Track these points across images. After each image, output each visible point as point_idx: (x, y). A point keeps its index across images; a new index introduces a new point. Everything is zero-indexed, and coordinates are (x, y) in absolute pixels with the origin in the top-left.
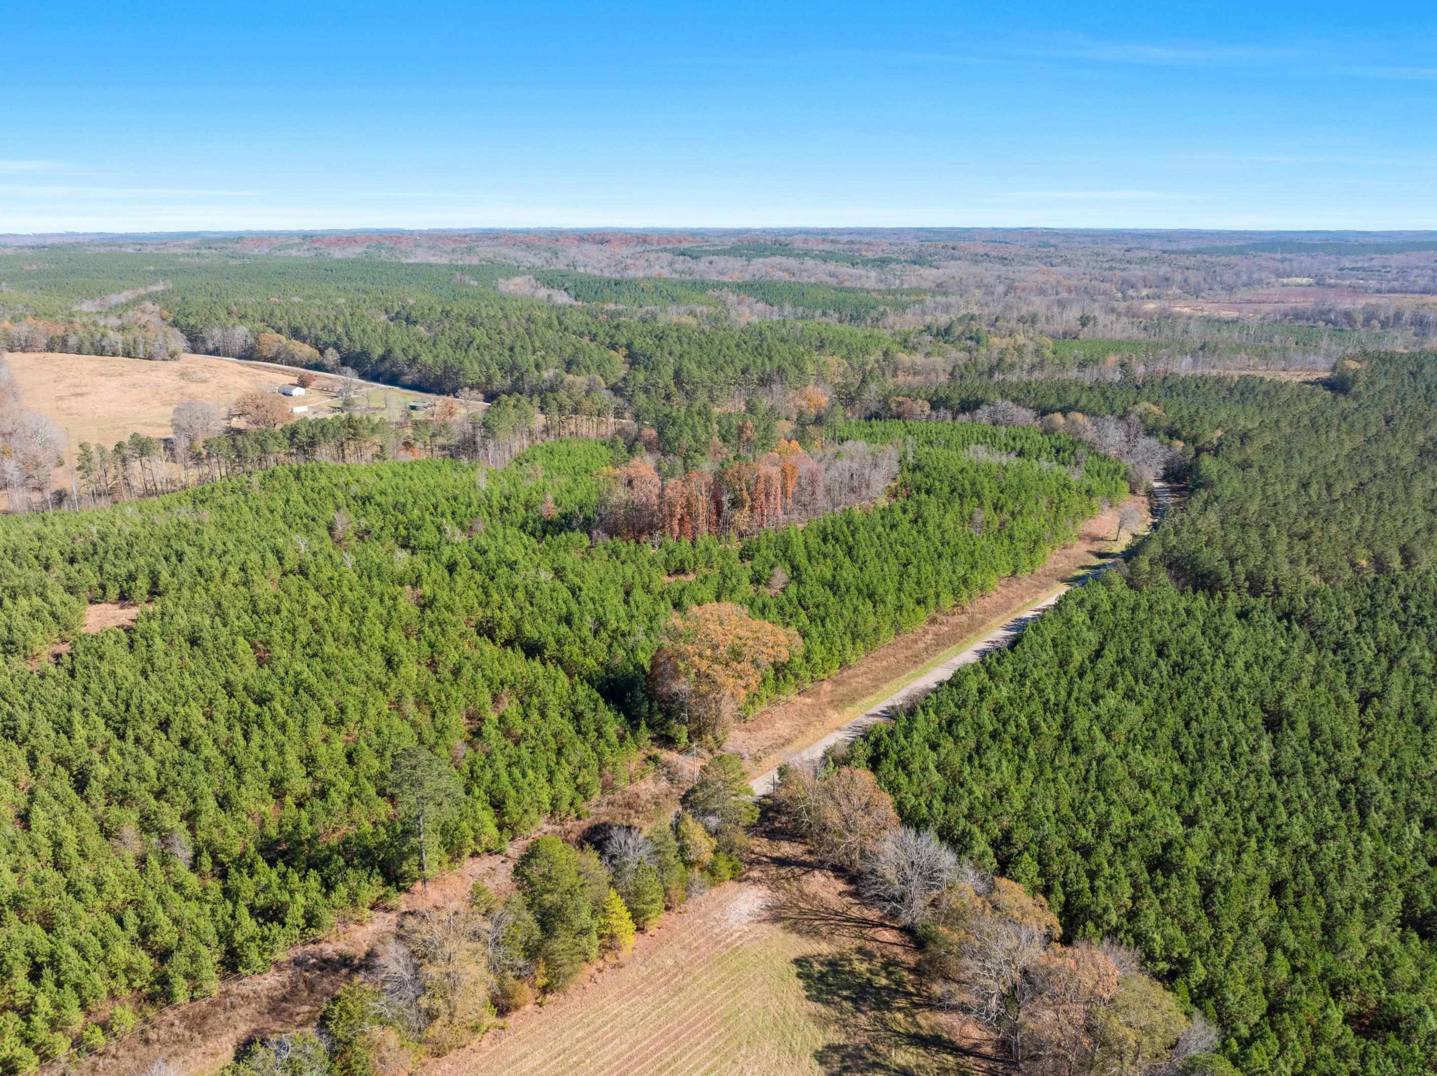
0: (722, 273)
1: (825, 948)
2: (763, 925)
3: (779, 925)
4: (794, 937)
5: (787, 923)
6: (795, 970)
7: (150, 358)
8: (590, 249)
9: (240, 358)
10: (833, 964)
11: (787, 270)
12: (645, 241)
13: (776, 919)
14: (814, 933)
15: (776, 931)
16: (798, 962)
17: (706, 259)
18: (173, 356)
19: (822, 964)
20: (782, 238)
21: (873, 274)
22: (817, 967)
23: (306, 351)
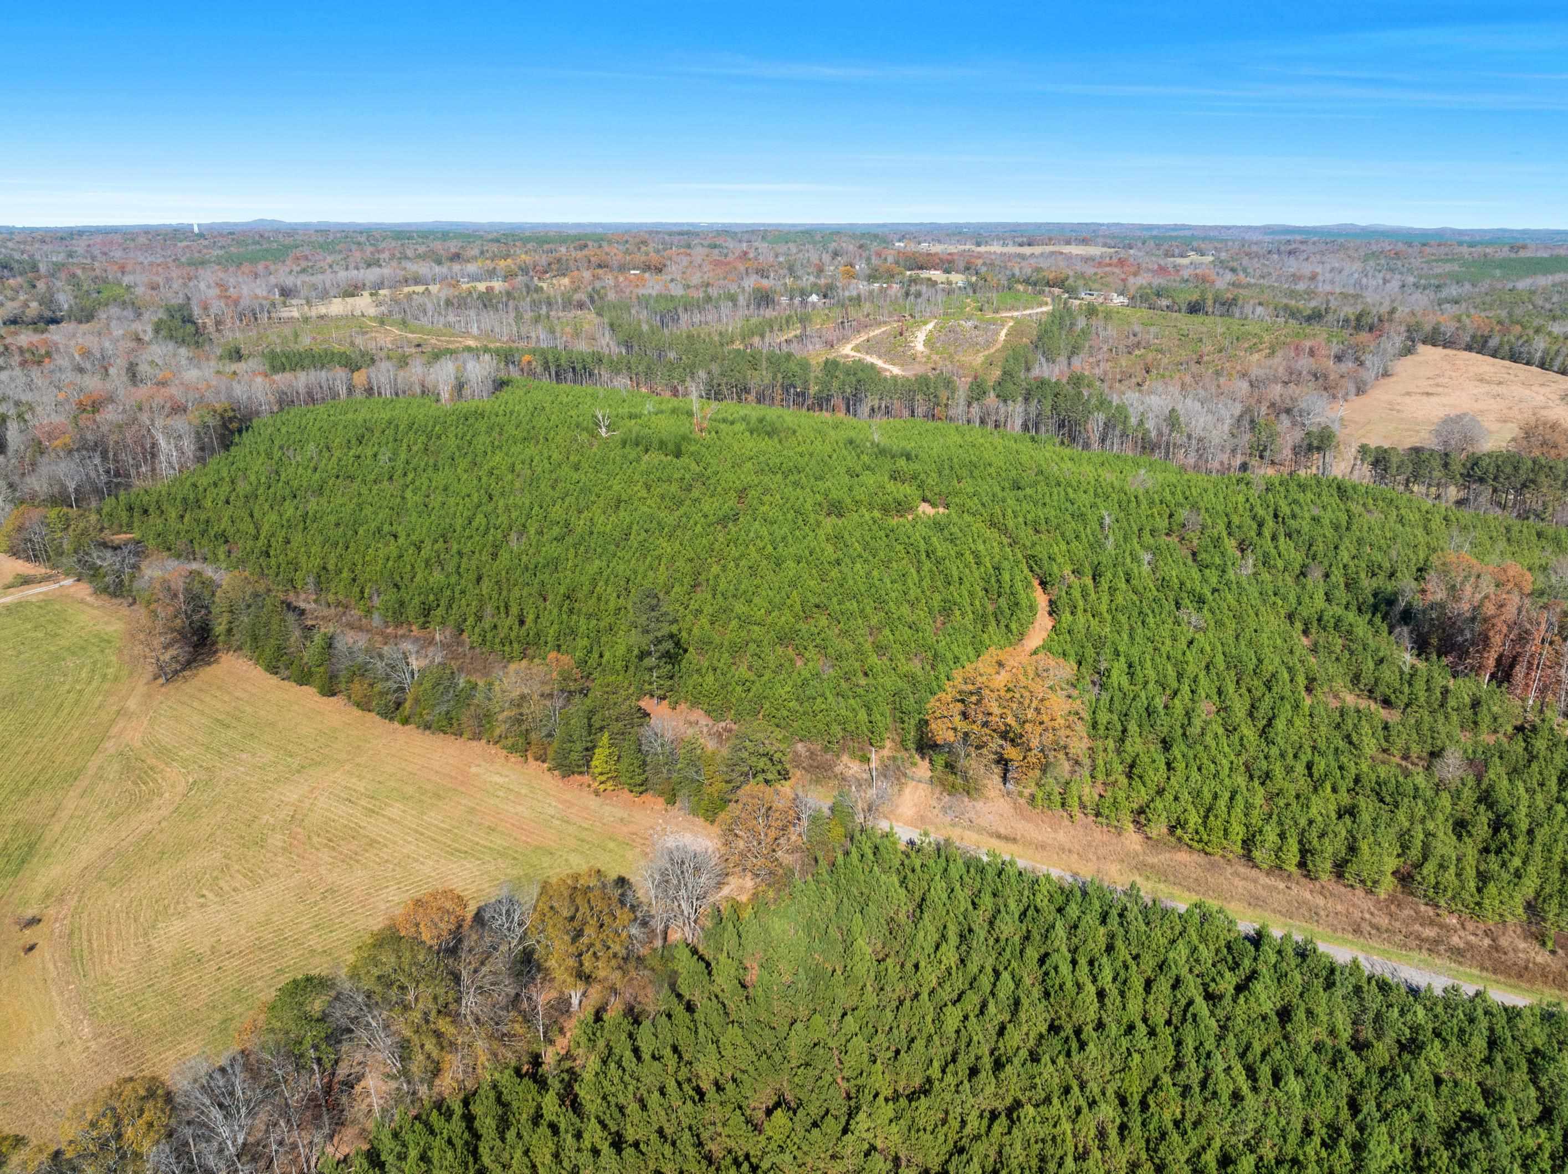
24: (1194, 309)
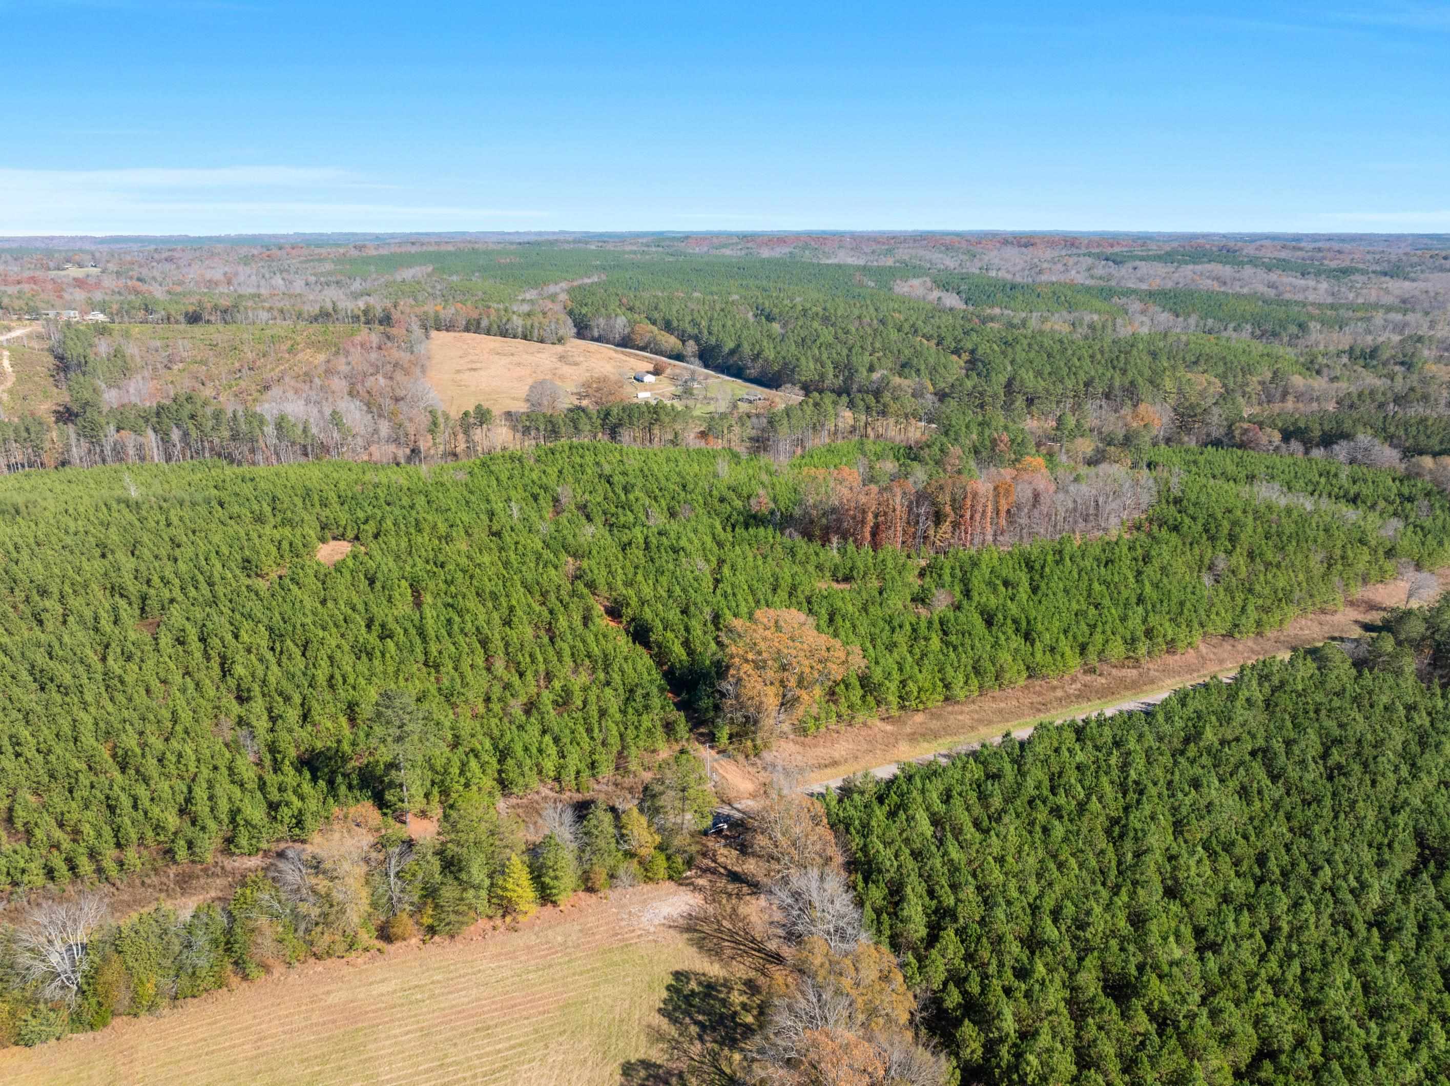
0: (1141, 280)
1: (714, 970)
2: (671, 931)
3: (686, 936)
4: (693, 951)
5: (696, 935)
6: (670, 980)
7: (542, 341)
8: (1011, 252)
9: (618, 345)
10: (710, 988)
11: (1217, 279)
12: (1072, 245)
13: (689, 929)
14: (716, 953)
15: (680, 941)
16: (677, 975)
17: (1130, 265)
18: (560, 340)
19: (700, 983)
20: (1231, 244)
21: (1324, 286)
22: (693, 985)
23: (671, 341)
24: (194, 318)
